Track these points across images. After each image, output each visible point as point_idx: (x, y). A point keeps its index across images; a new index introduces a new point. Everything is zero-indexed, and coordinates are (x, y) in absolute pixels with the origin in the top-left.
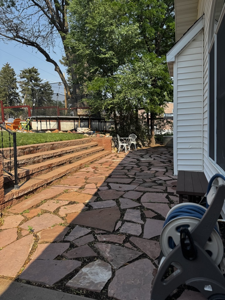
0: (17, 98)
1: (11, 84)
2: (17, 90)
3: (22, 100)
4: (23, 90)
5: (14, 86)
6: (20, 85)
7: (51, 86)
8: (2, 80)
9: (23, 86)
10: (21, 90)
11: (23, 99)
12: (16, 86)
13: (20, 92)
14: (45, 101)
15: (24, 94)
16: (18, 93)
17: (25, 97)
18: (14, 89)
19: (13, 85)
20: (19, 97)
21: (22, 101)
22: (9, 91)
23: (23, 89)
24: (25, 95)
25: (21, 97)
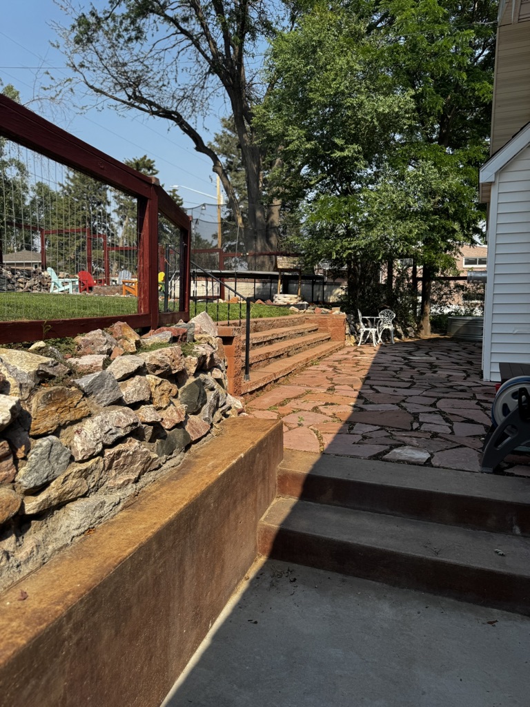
0: (108, 225)
1: (95, 194)
2: (107, 207)
3: (118, 231)
4: (120, 208)
5: (102, 198)
6: (115, 197)
7: (181, 200)
8: (77, 186)
9: (122, 200)
10: (118, 207)
11: (121, 228)
12: (106, 198)
13: (115, 211)
14: (167, 233)
15: (124, 217)
16: (109, 215)
17: (124, 223)
18: (102, 206)
19: (100, 195)
20: (112, 223)
21: (117, 233)
22: (91, 208)
23: (122, 206)
24: (125, 219)
25: (116, 223)
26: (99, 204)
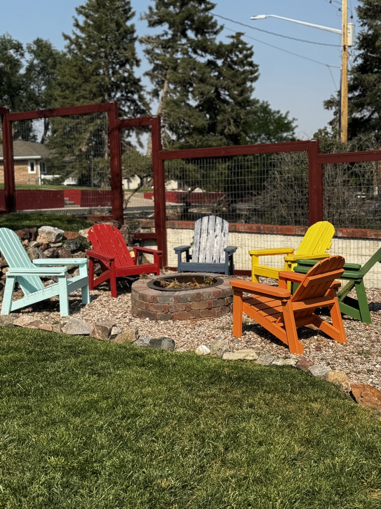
0: (136, 97)
1: (118, 48)
2: (135, 68)
3: (151, 106)
4: (154, 70)
5: (128, 54)
6: (148, 52)
7: (251, 49)
8: (89, 36)
9: (158, 54)
10: (151, 67)
11: (155, 100)
12: (133, 54)
13: (147, 74)
14: (227, 103)
15: (161, 84)
16: (139, 80)
17: (161, 93)
18: (128, 67)
19: (125, 49)
20: (142, 93)
21: (150, 109)
22: (111, 72)
23: (157, 65)
24: (162, 87)
25: (149, 93)
26: (122, 65)
